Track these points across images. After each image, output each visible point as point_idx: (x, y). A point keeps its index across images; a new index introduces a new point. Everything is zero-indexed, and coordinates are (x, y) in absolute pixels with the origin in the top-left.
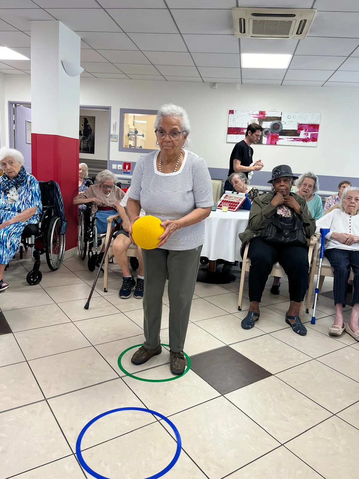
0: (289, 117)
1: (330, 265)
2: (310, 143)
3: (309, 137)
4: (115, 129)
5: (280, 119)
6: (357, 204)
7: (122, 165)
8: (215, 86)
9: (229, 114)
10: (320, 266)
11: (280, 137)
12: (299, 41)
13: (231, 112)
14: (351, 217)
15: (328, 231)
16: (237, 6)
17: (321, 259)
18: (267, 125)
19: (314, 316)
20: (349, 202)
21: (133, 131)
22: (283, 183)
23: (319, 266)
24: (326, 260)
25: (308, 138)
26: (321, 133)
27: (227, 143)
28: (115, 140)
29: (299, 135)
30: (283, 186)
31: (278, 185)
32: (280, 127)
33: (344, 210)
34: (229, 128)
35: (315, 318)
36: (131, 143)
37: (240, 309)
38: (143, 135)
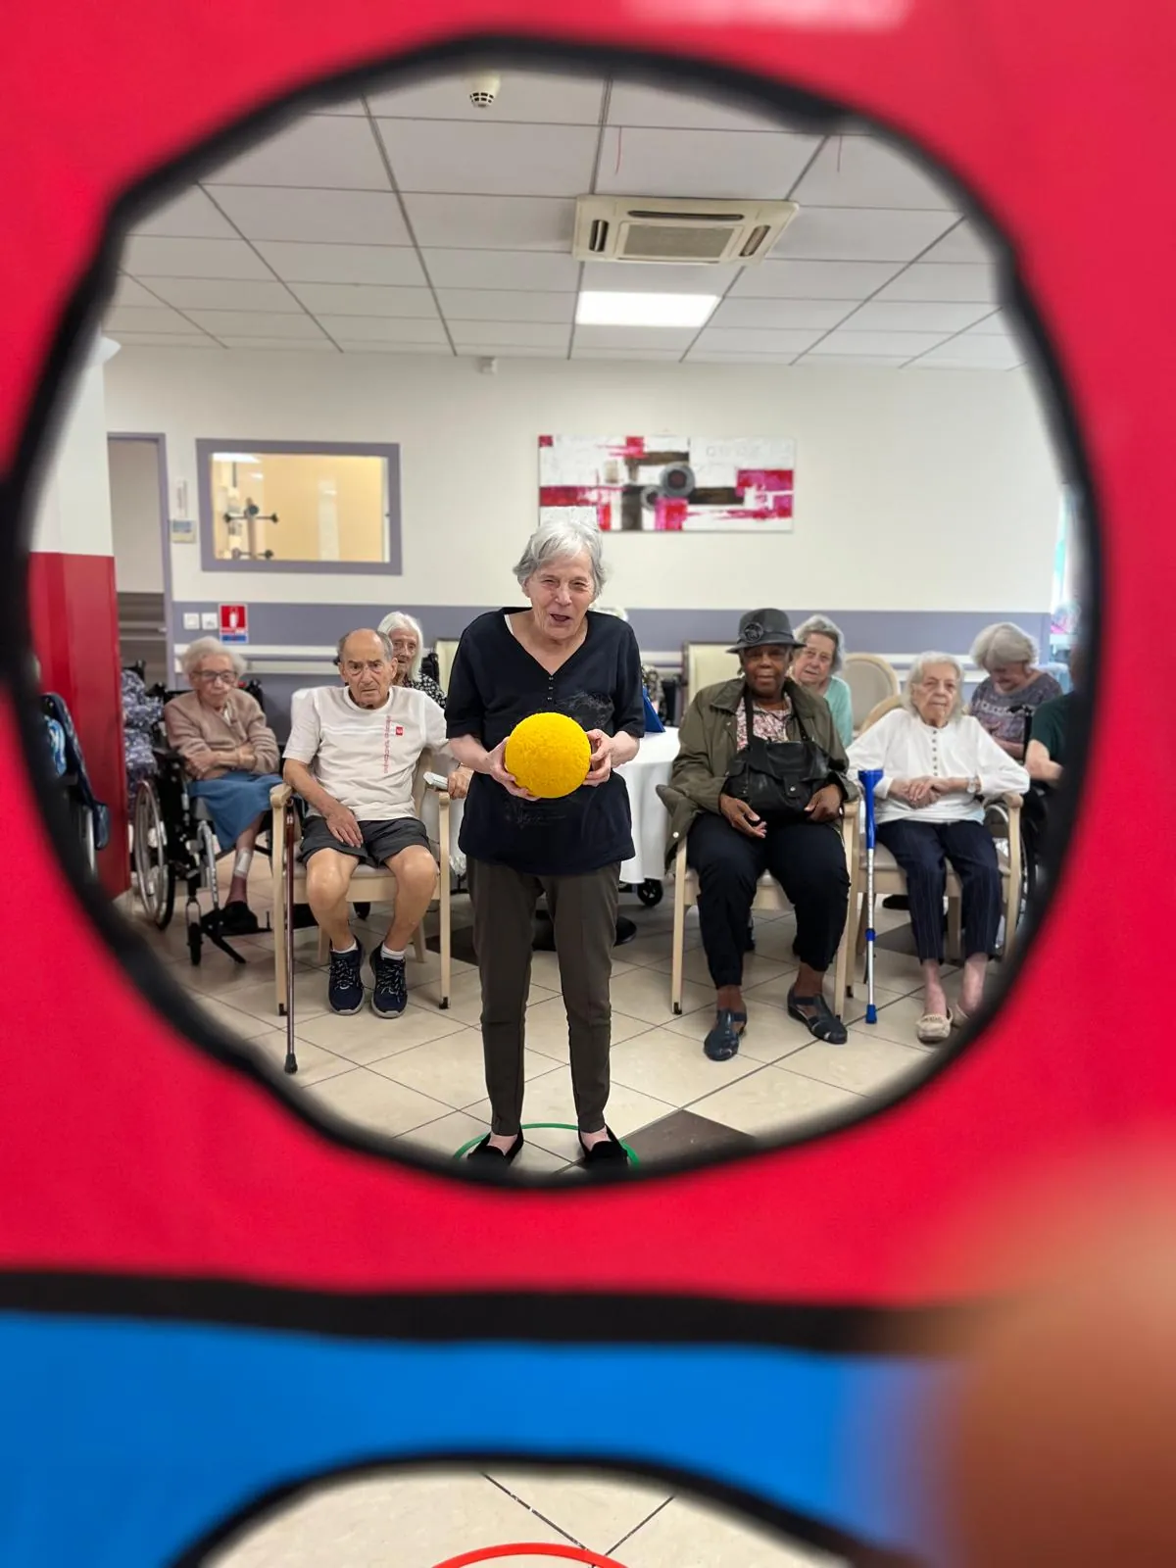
0: (711, 451)
1: (892, 863)
2: (775, 523)
3: (770, 504)
4: (182, 503)
5: (685, 457)
6: (950, 696)
7: (216, 615)
8: (490, 365)
9: (541, 445)
10: (871, 870)
11: (691, 508)
12: (742, 269)
13: (546, 441)
14: (935, 732)
15: (878, 775)
16: (592, 192)
17: (871, 851)
18: (651, 476)
19: (871, 1003)
20: (930, 695)
21: (243, 507)
22: (766, 660)
23: (867, 870)
24: (883, 850)
25: (767, 509)
26: (799, 492)
28: (188, 537)
29: (740, 500)
30: (768, 667)
31: (753, 664)
32: (688, 481)
33: (917, 711)
34: (543, 489)
35: (874, 1006)
36: (239, 542)
37: (678, 1012)
38: (274, 519)
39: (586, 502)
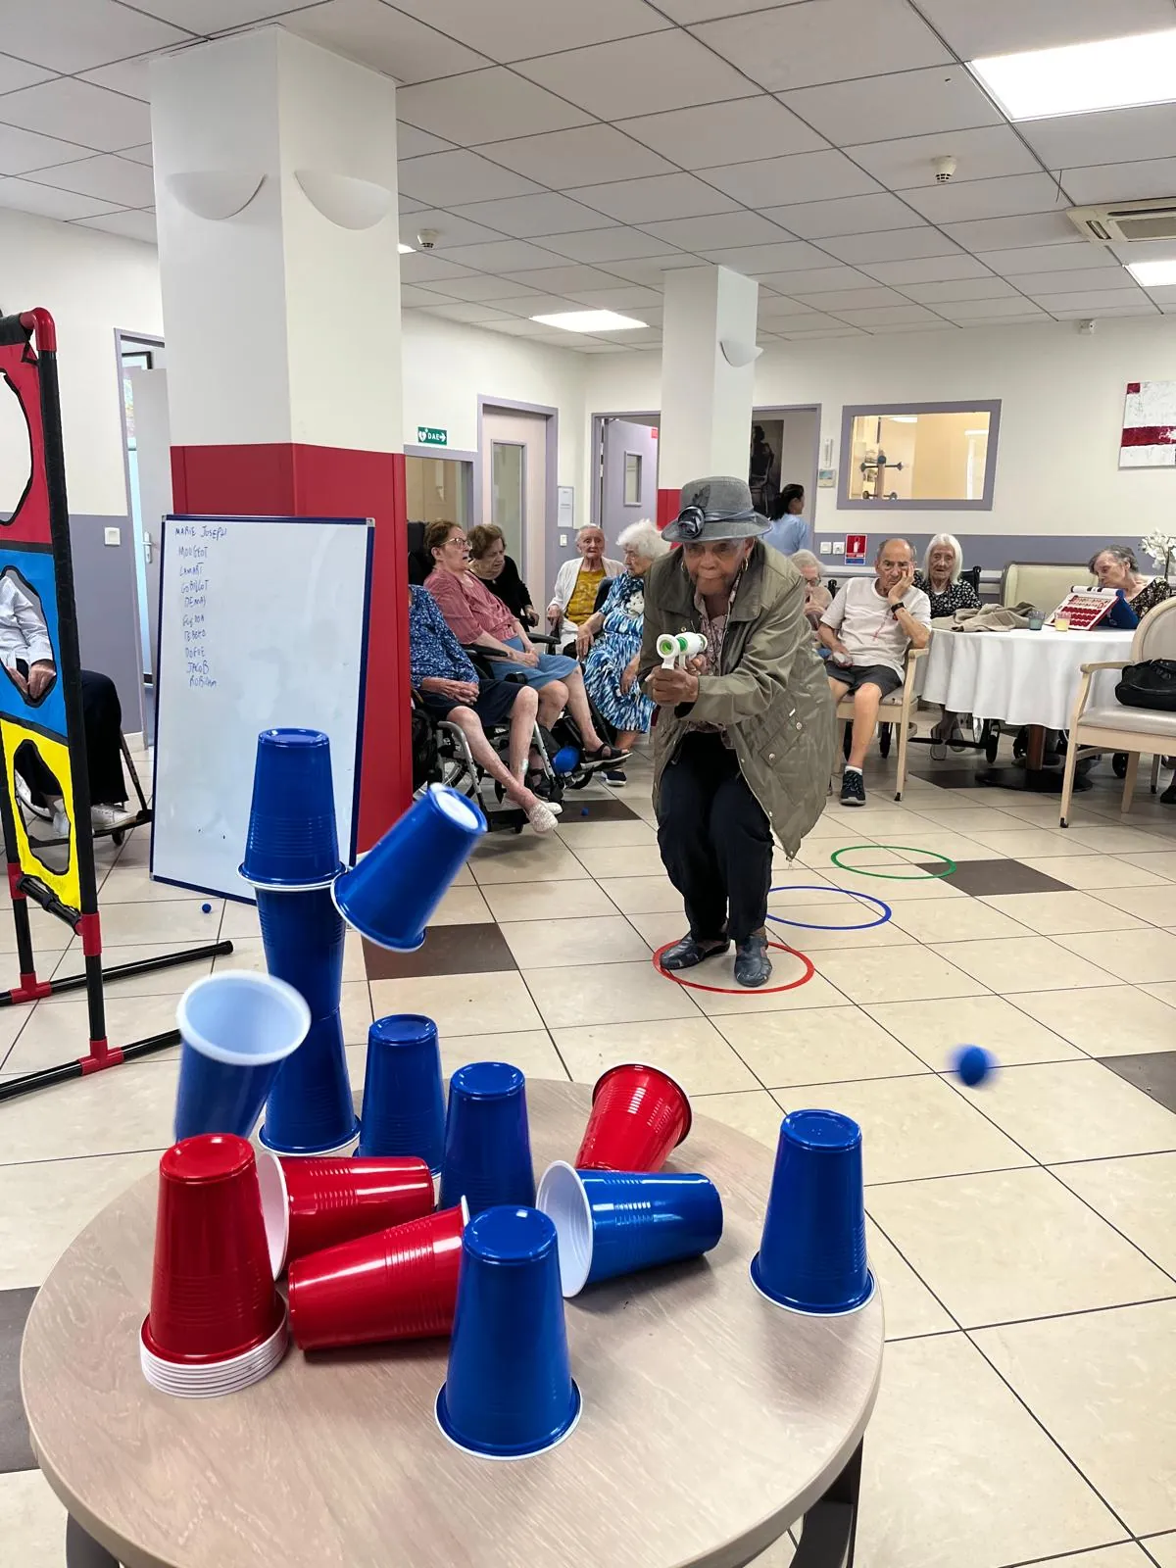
4: (828, 457)
7: (843, 543)
8: (1088, 326)
9: (1128, 393)
13: (1134, 388)
16: (1073, 205)
21: (875, 457)
27: (1121, 469)
28: (829, 483)
34: (1126, 431)
36: (870, 487)
38: (899, 466)
39: (1167, 441)
